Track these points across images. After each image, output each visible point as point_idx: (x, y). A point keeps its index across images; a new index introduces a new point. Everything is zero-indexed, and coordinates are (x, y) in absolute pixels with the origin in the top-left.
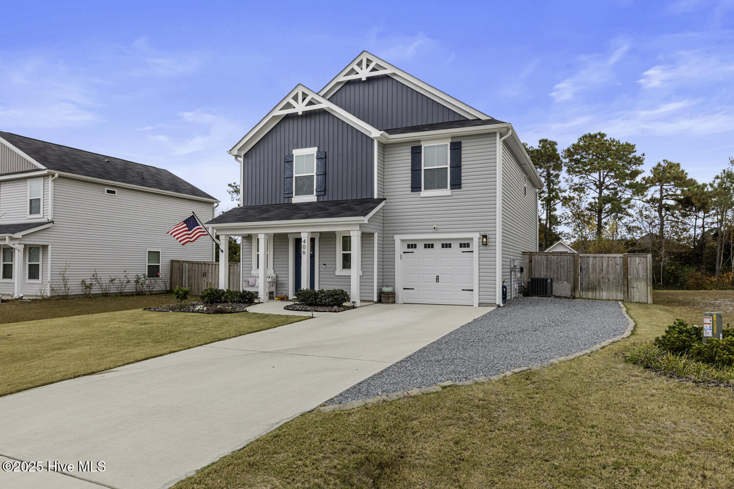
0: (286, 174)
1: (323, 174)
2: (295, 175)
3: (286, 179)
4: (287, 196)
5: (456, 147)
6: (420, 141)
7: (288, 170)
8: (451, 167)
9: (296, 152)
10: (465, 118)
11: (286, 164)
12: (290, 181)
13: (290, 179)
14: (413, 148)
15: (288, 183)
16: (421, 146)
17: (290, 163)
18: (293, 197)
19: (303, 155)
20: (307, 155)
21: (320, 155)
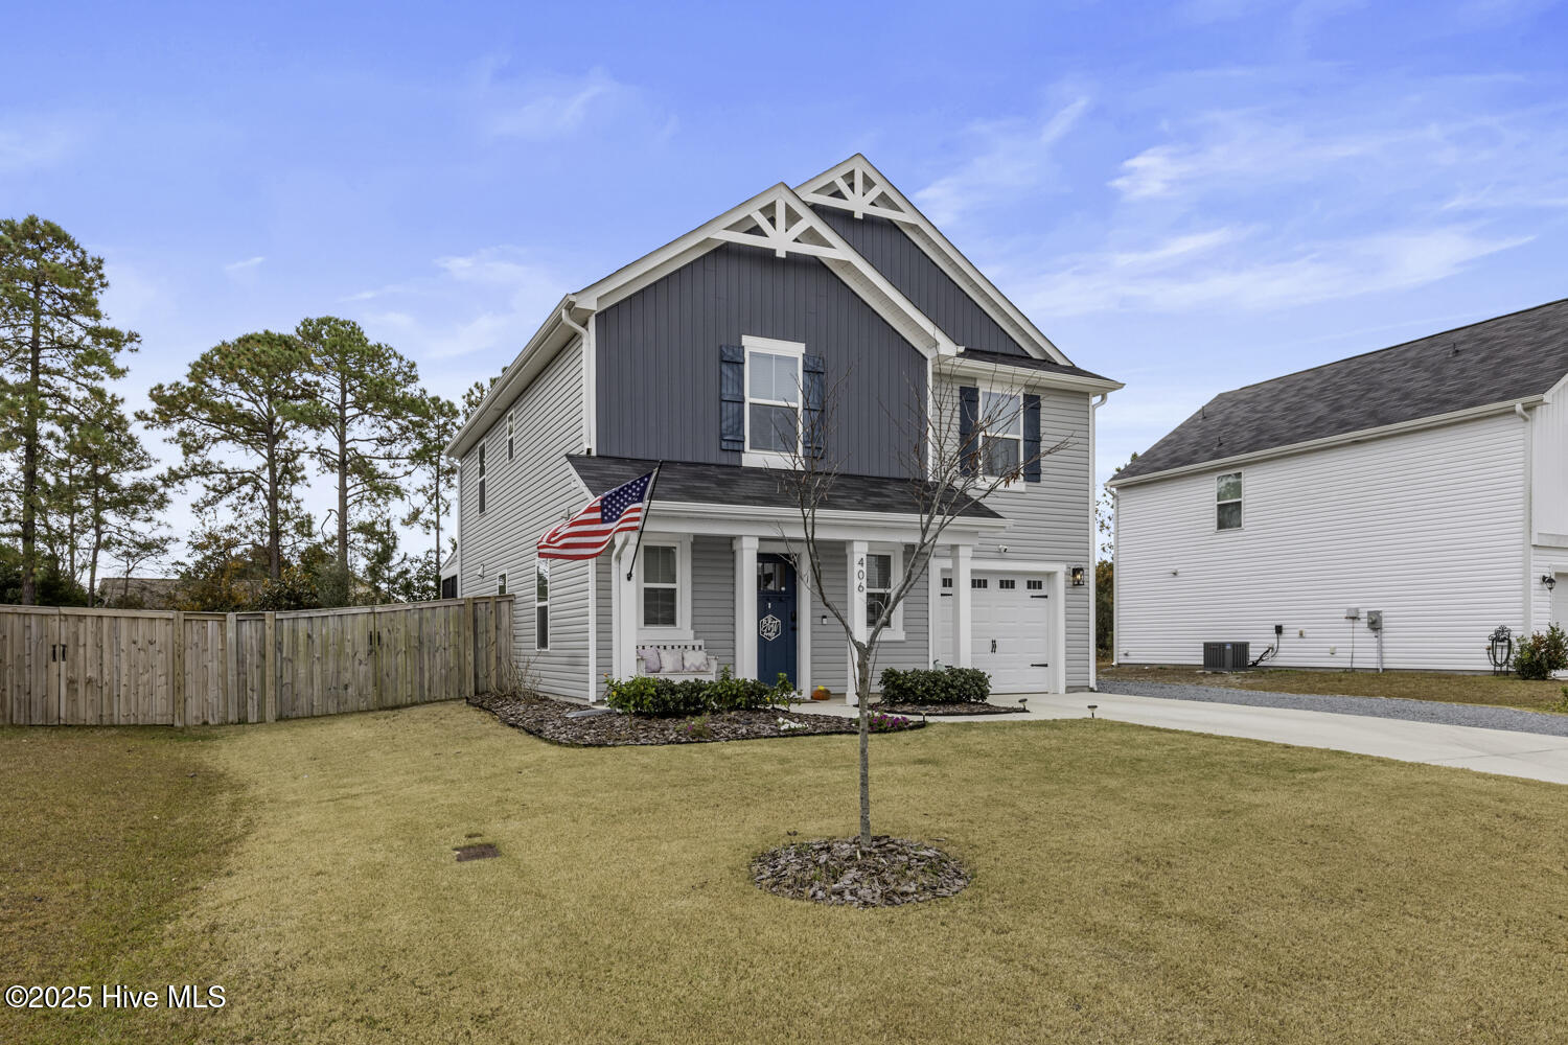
0: (724, 391)
1: (819, 408)
2: (748, 400)
3: (724, 404)
4: (730, 447)
5: (1032, 404)
6: (975, 379)
7: (730, 382)
8: (1025, 440)
9: (752, 344)
10: (1026, 353)
11: (724, 367)
12: (736, 409)
13: (736, 405)
14: (963, 390)
15: (730, 414)
16: (977, 390)
17: (735, 366)
18: (743, 451)
19: (770, 357)
20: (779, 358)
21: (811, 364)
